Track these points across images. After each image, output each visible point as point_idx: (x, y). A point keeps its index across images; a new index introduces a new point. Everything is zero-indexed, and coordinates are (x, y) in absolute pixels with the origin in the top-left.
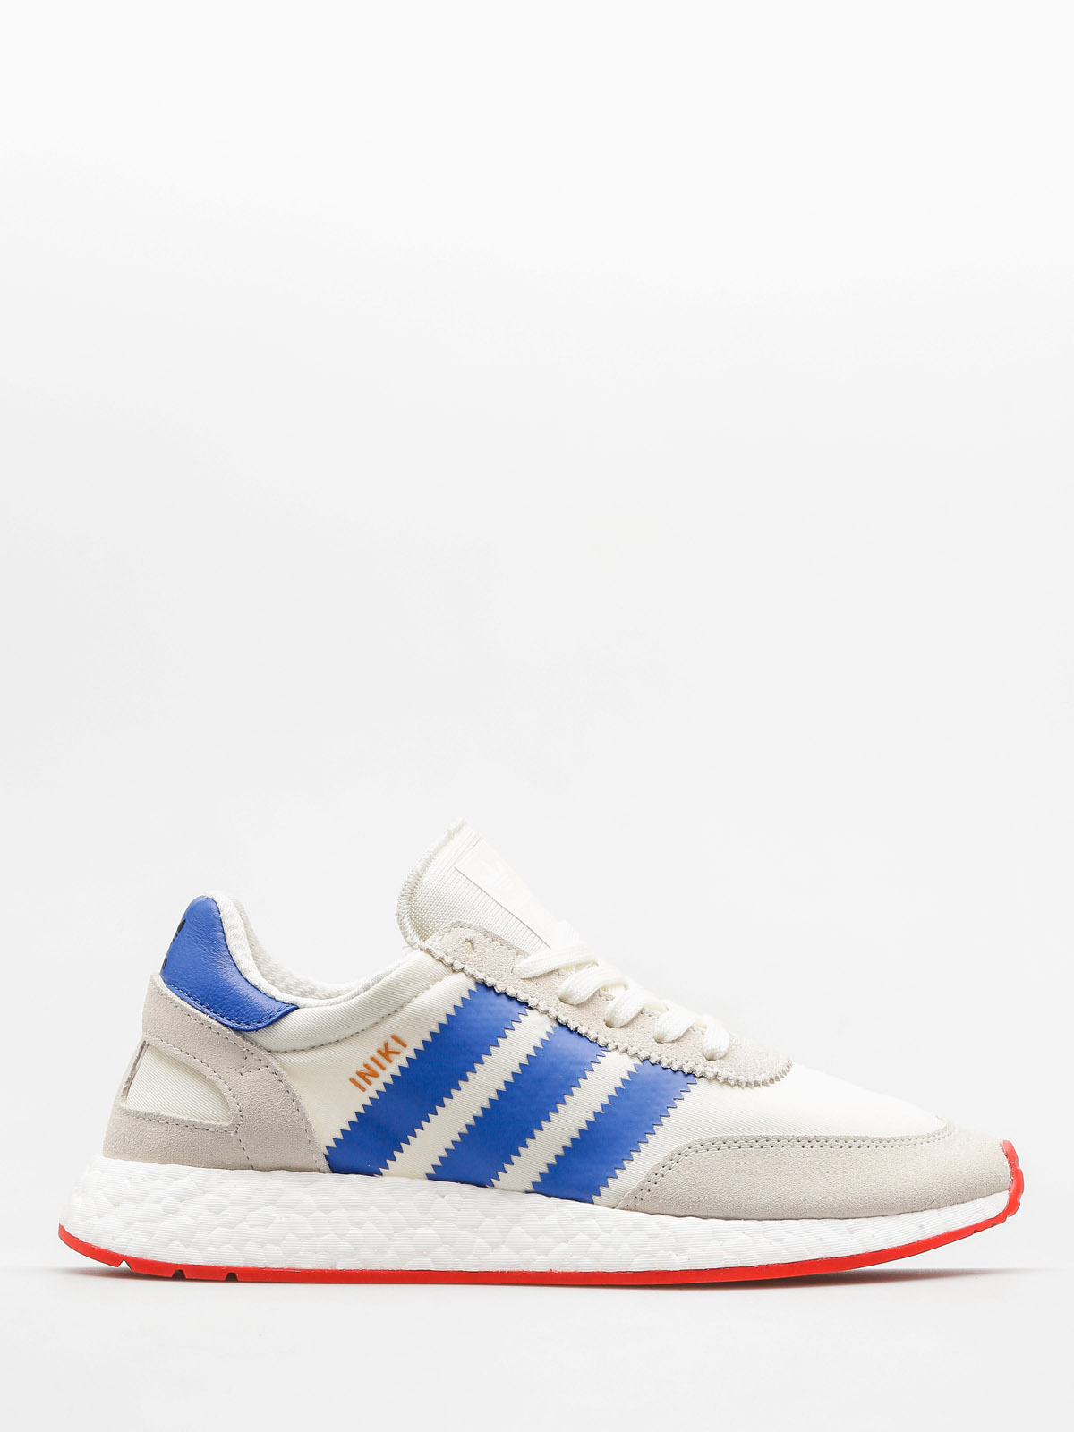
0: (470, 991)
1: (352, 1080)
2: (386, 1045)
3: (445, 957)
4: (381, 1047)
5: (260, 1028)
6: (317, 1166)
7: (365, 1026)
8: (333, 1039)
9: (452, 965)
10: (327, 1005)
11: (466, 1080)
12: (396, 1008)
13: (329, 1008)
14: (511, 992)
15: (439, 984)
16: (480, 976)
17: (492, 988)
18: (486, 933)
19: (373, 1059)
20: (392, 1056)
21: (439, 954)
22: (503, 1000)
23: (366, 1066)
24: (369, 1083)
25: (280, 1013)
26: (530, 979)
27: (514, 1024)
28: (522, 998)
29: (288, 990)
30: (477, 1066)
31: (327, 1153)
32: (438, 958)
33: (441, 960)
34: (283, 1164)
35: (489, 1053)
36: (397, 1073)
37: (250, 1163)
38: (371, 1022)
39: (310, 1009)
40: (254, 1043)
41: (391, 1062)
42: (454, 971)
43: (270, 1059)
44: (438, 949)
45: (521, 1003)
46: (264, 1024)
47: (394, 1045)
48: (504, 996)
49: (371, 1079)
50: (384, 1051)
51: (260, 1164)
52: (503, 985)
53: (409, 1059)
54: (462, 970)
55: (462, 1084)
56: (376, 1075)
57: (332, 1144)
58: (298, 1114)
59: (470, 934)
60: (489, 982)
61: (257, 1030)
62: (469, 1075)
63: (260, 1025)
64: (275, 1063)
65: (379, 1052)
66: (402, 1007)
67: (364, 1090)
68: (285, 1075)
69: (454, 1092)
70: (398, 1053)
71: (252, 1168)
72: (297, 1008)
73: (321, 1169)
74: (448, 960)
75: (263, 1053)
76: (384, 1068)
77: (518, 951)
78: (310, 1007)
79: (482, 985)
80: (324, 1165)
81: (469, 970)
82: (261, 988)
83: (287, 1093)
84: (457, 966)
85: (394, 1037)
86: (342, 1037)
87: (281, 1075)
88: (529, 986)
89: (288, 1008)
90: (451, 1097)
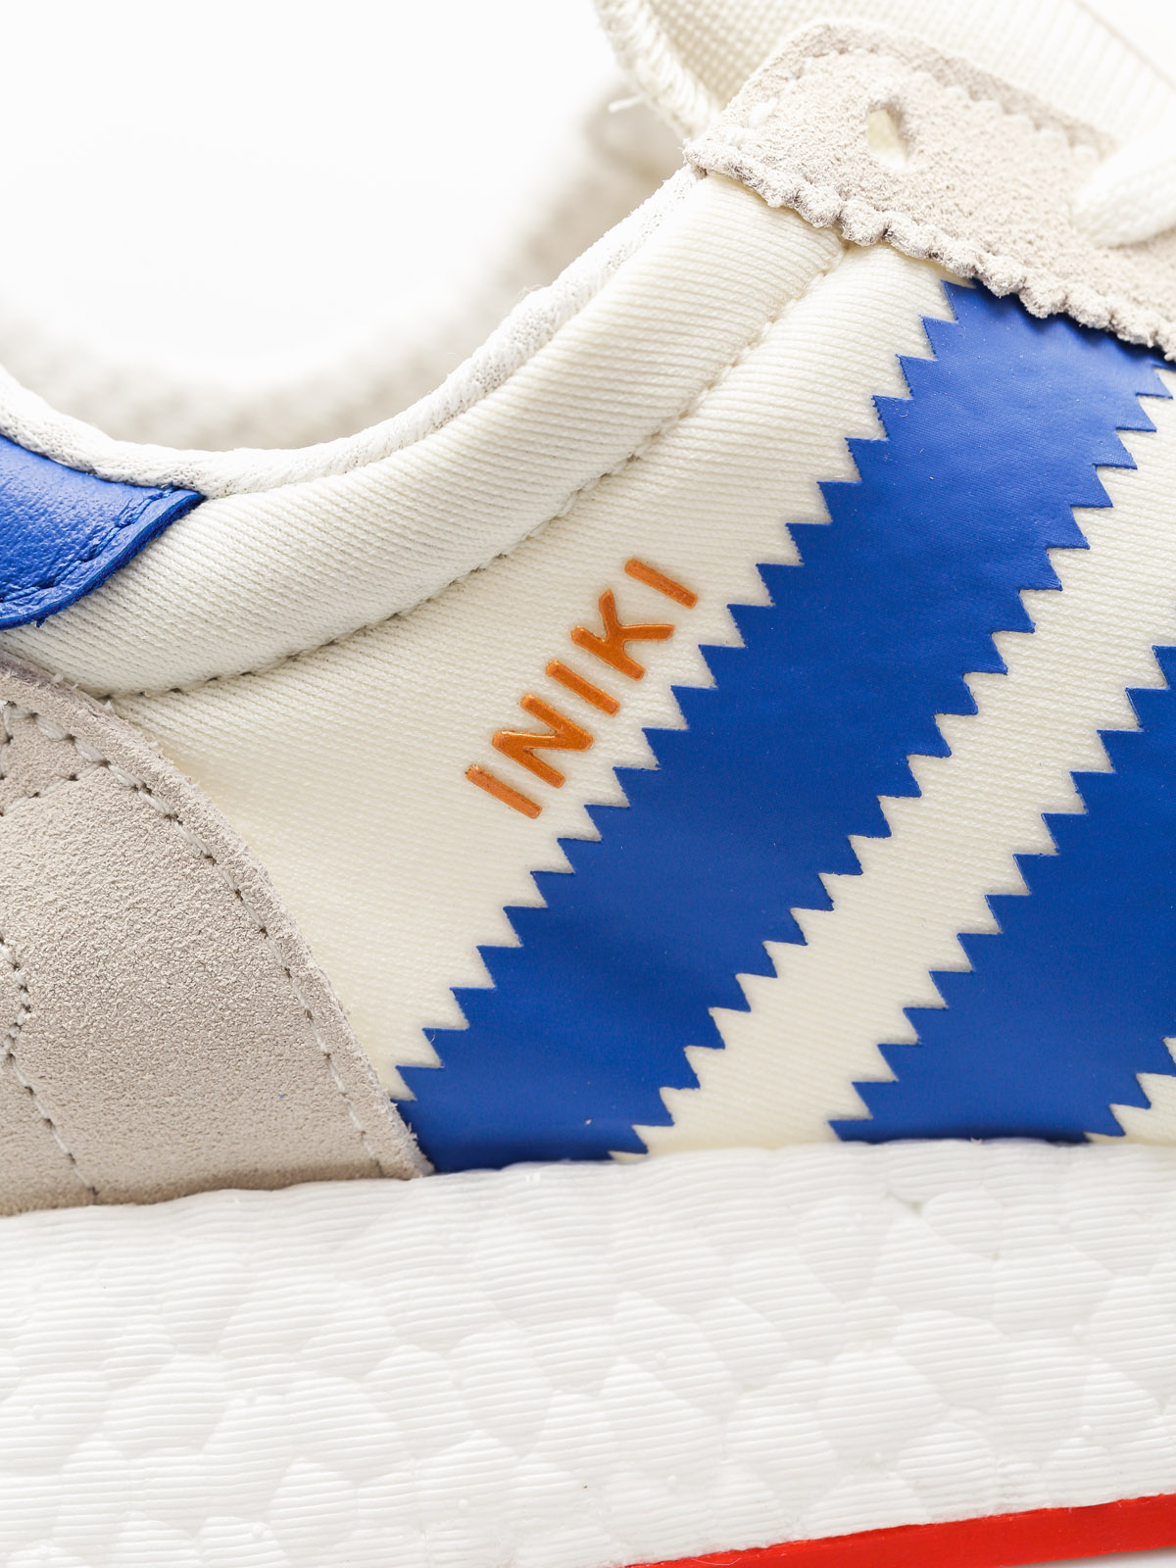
0: (930, 326)
1: (481, 778)
2: (608, 604)
3: (809, 193)
4: (591, 619)
5: (54, 610)
6: (370, 1151)
7: (504, 537)
8: (373, 611)
9: (838, 222)
10: (329, 470)
11: (965, 705)
12: (628, 443)
13: (340, 483)
14: (1091, 310)
15: (798, 314)
16: (961, 255)
17: (1013, 301)
18: (943, 69)
19: (560, 673)
20: (641, 652)
21: (780, 183)
22: (1062, 346)
23: (534, 706)
24: (554, 778)
25: (132, 532)
26: (1142, 245)
27: (1129, 441)
28: (1137, 326)
29: (140, 428)
30: (1007, 644)
31: (404, 1092)
32: (776, 201)
33: (792, 207)
34: (221, 1160)
35: (1047, 581)
36: (670, 717)
37: (85, 1175)
38: (531, 518)
39: (253, 497)
40: (32, 672)
41: (636, 672)
42: (849, 246)
43: (115, 731)
44: (769, 160)
45: (1137, 351)
46: (69, 589)
47: (640, 604)
48: (1061, 331)
49: (560, 759)
50: (599, 630)
51: (126, 1175)
52: (1054, 282)
53: (713, 655)
54: (885, 237)
55: (950, 726)
56: (577, 739)
57: (425, 1055)
58: (267, 947)
59: (884, 79)
60: (1001, 277)
61: (40, 618)
62: (978, 684)
63: (52, 596)
64: (137, 747)
65: (583, 638)
66: (656, 436)
67: (530, 808)
68: (187, 791)
69: (922, 766)
70: (662, 633)
71: (94, 1196)
72: (198, 500)
73: (388, 1160)
74: (821, 202)
75: (81, 710)
76: (608, 706)
77: (1074, 133)
78: (257, 487)
79: (970, 292)
80: (398, 1143)
81: (915, 236)
82: (27, 435)
83: (209, 868)
84: (863, 224)
85: (639, 569)
86: (414, 599)
87: (171, 792)
88: (1145, 271)
89: (160, 508)
90: (909, 788)
